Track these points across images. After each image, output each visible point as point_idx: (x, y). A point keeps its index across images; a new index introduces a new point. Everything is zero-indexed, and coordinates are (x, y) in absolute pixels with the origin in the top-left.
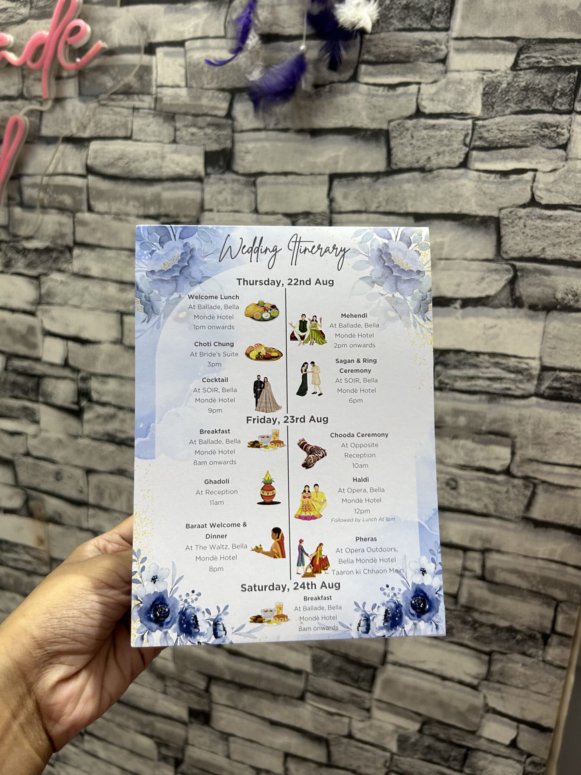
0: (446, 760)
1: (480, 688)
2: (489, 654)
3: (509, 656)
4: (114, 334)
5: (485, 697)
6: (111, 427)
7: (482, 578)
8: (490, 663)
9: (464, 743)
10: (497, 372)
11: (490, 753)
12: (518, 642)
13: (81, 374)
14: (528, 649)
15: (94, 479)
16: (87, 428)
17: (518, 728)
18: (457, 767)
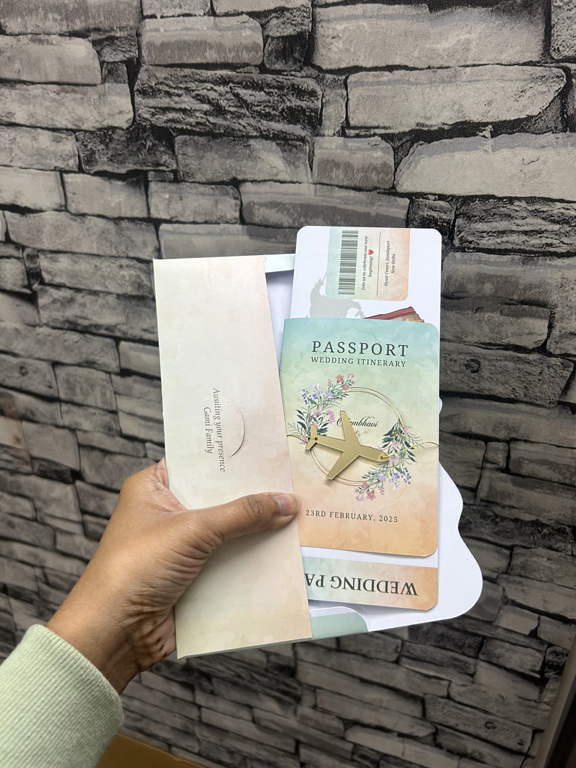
0: (460, 648)
1: (498, 581)
2: (511, 548)
3: (532, 550)
4: (57, 199)
5: (504, 590)
6: (71, 313)
7: (506, 470)
8: (511, 556)
9: (480, 632)
10: (537, 223)
11: (508, 642)
12: (544, 536)
13: (27, 251)
14: (556, 543)
15: (62, 372)
16: (45, 316)
17: (539, 619)
18: (472, 654)
